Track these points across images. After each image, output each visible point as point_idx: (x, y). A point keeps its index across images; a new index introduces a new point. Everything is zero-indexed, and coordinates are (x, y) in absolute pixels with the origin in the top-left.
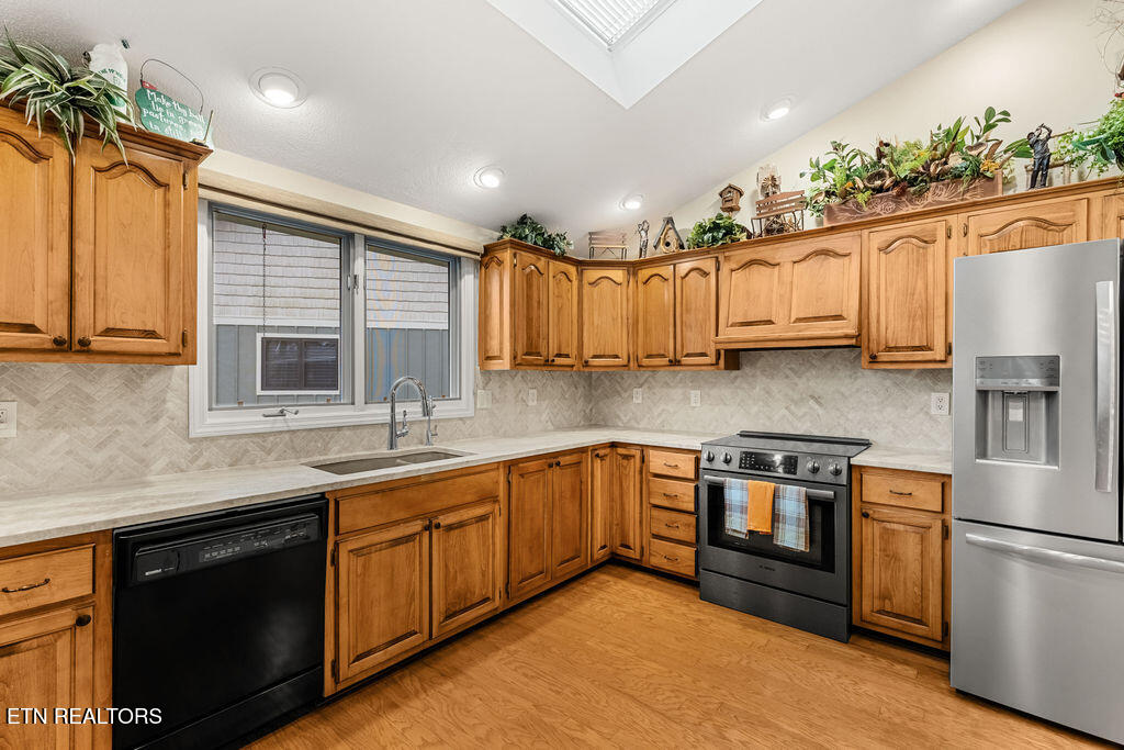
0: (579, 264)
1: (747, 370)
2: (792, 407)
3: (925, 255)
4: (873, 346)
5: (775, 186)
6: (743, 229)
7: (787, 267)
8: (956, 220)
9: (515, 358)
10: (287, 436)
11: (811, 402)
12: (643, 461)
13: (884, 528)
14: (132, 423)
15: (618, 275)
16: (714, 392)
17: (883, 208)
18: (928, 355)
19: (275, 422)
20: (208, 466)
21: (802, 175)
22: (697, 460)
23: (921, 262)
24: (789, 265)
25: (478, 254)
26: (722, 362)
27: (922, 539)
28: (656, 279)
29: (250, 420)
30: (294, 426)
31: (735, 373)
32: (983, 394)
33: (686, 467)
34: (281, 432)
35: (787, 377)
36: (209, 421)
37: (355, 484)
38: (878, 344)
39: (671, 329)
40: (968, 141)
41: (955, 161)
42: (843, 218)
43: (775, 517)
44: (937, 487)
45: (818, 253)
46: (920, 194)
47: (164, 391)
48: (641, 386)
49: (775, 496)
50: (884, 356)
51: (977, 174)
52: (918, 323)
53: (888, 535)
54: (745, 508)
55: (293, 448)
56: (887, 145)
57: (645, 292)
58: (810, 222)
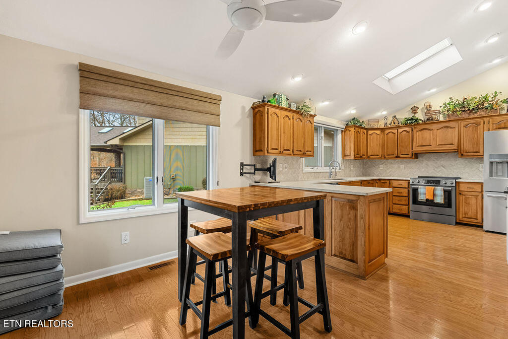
0: (366, 129)
1: (420, 159)
2: (435, 169)
3: (477, 128)
4: (462, 152)
5: (430, 107)
6: (421, 120)
7: (435, 131)
8: (486, 120)
9: (355, 156)
10: (314, 173)
11: (442, 167)
12: (390, 183)
13: (466, 197)
15: (378, 132)
16: (409, 165)
17: (465, 116)
18: (478, 154)
19: (312, 170)
21: (440, 107)
22: (409, 183)
23: (476, 130)
24: (436, 130)
26: (414, 157)
27: (476, 199)
28: (391, 133)
29: (309, 170)
31: (416, 160)
32: (491, 163)
33: (405, 184)
35: (434, 160)
36: (305, 169)
38: (464, 151)
39: (396, 147)
40: (490, 99)
41: (486, 105)
42: (453, 118)
43: (434, 195)
44: (480, 185)
45: (445, 127)
46: (476, 113)
47: (300, 163)
48: (382, 164)
49: (434, 190)
50: (465, 154)
51: (492, 108)
52: (475, 146)
53: (467, 199)
54: (424, 193)
55: (315, 176)
56: (466, 99)
57: (387, 137)
58: (441, 118)
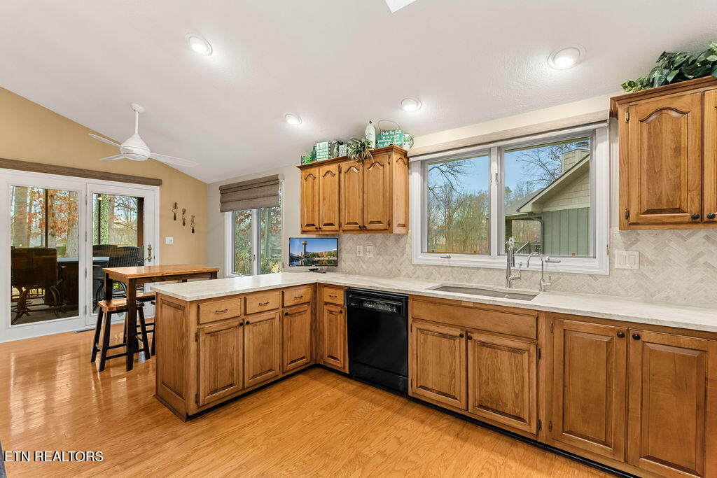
9: (628, 217)
10: (450, 269)
14: (397, 256)
19: (444, 261)
20: (418, 277)
25: (605, 121)
29: (435, 259)
30: (452, 264)
34: (447, 266)
36: (420, 257)
37: (417, 294)
47: (405, 244)
55: (452, 275)
